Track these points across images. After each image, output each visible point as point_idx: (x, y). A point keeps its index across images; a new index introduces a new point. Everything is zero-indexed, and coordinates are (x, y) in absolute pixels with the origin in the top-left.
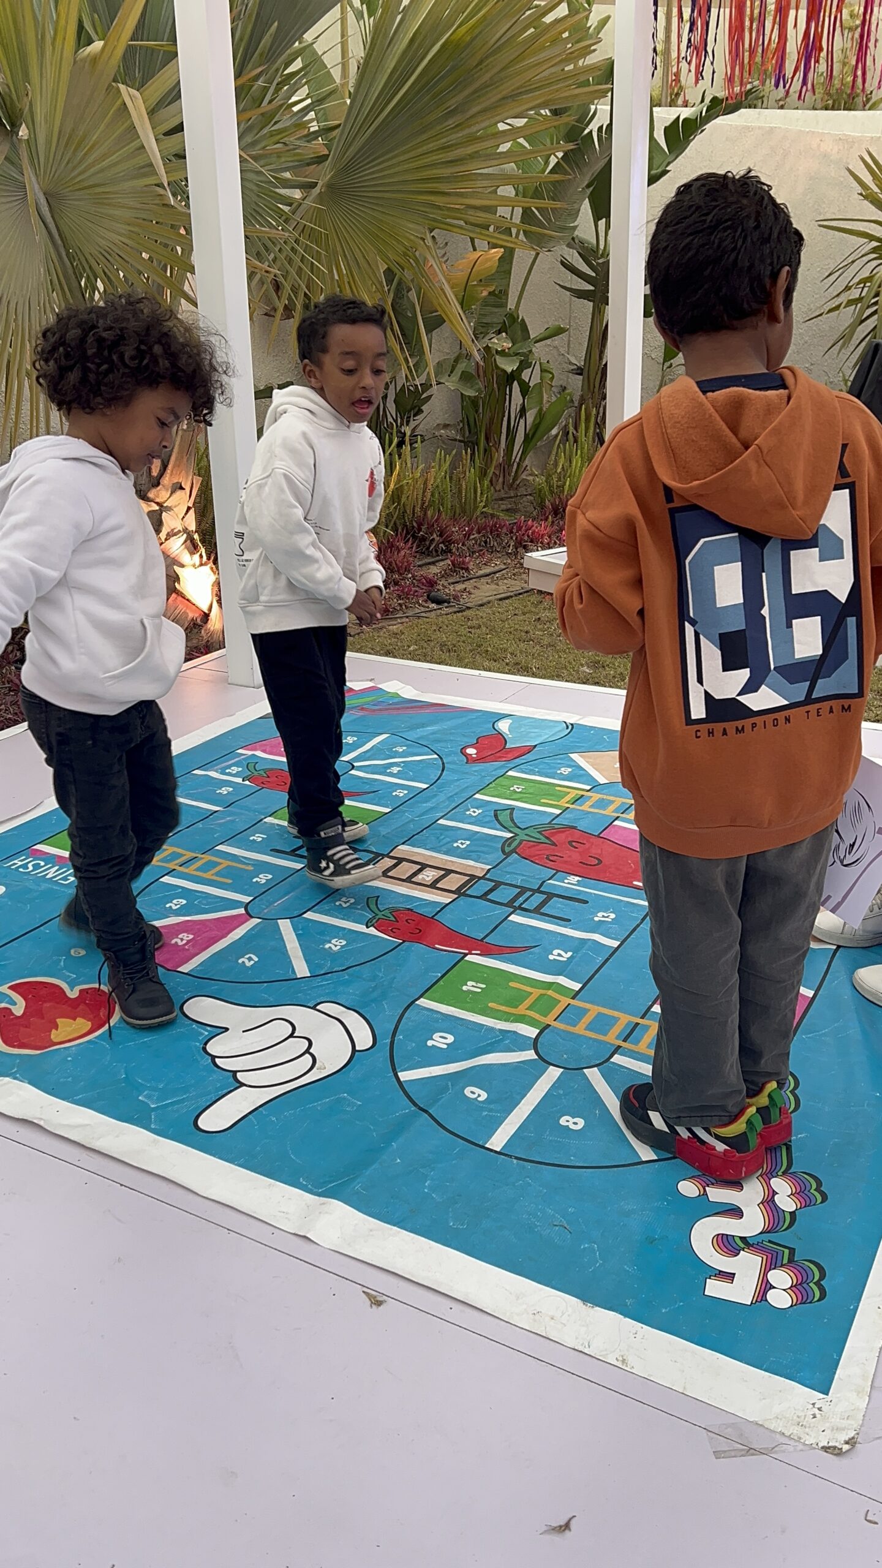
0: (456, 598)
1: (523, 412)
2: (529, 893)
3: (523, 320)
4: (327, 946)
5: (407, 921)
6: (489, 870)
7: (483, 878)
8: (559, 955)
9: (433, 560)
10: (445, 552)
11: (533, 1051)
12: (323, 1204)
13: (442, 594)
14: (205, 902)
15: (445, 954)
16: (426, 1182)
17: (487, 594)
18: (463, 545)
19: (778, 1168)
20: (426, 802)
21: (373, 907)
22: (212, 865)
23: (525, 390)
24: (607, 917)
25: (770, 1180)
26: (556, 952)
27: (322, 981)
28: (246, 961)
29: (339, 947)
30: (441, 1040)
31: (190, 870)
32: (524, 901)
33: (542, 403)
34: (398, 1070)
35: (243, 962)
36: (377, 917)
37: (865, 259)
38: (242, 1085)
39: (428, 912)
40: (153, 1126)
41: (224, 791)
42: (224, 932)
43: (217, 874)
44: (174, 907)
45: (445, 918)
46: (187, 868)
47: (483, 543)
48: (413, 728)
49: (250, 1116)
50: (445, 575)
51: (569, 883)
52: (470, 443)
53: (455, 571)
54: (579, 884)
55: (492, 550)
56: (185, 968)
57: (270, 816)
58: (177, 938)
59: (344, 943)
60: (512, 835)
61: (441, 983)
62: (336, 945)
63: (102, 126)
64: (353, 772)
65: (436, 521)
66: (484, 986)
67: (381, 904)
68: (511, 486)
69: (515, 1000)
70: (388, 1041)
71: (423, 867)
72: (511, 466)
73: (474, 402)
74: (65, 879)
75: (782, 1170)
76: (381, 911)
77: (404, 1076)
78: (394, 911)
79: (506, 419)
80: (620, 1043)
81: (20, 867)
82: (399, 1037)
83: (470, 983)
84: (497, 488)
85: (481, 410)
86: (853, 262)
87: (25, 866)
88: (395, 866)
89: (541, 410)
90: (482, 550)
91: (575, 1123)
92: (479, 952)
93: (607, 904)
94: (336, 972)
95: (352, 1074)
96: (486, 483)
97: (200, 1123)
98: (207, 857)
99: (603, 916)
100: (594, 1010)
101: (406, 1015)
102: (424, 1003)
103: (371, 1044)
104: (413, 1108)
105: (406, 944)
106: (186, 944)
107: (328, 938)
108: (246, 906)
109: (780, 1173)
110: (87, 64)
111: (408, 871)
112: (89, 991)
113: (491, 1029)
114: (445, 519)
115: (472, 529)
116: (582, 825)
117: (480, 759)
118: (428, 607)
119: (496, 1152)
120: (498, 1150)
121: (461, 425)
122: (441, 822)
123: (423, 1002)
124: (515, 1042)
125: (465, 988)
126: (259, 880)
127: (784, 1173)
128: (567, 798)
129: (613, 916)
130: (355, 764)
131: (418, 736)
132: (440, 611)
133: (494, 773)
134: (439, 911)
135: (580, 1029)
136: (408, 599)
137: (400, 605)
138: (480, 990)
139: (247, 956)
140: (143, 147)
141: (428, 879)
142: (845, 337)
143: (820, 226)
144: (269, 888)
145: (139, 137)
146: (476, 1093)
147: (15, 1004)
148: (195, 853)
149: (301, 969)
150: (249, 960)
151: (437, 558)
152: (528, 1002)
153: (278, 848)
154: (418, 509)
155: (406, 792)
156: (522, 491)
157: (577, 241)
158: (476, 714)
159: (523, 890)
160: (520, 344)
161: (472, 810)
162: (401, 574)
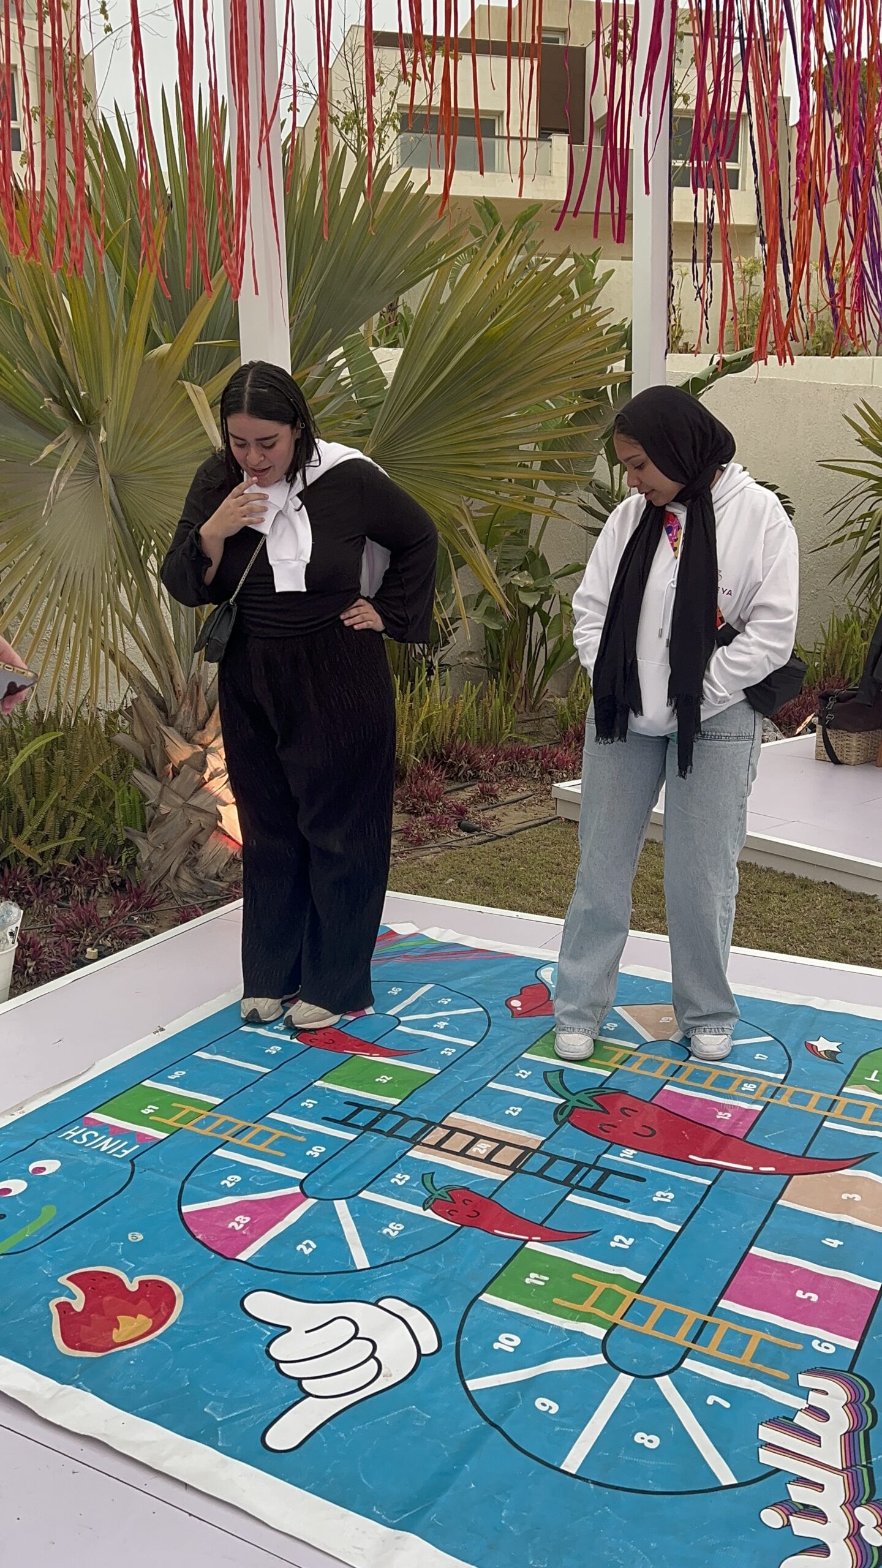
0: (486, 825)
1: (543, 640)
2: (585, 1169)
3: (543, 556)
4: (385, 1231)
5: (464, 1201)
6: (543, 1142)
7: (538, 1150)
8: (621, 1242)
9: (462, 786)
10: (473, 778)
11: (601, 1356)
12: (398, 1538)
13: (472, 823)
14: (259, 1178)
15: (503, 1240)
16: (502, 1512)
17: (516, 822)
18: (490, 771)
19: (861, 1496)
20: (474, 1062)
21: (428, 1184)
22: (263, 1136)
23: (545, 619)
24: (666, 1197)
25: (854, 1509)
26: (617, 1238)
27: (381, 1274)
28: (305, 1248)
29: (397, 1233)
30: (507, 1342)
31: (242, 1141)
32: (582, 1179)
33: (561, 632)
34: (465, 1378)
35: (302, 1249)
36: (434, 1197)
37: (865, 495)
38: (309, 1395)
39: (484, 1191)
40: (220, 1444)
41: (273, 1050)
42: (282, 1214)
43: (269, 1146)
44: (229, 1185)
45: (500, 1198)
46: (240, 1139)
47: (509, 769)
48: (457, 977)
49: (318, 1432)
50: (474, 802)
51: (624, 1157)
52: (494, 672)
53: (484, 798)
54: (635, 1158)
55: (518, 775)
56: (244, 1256)
57: (319, 1079)
58: (234, 1221)
59: (402, 1227)
60: (564, 1101)
61: (503, 1274)
62: (393, 1230)
63: (167, 417)
64: (400, 1028)
65: (464, 749)
66: (547, 1278)
67: (437, 1182)
68: (532, 708)
69: (581, 1293)
70: (454, 1343)
71: (477, 1138)
72: (532, 689)
73: (497, 633)
74: (119, 1152)
75: (866, 1498)
76: (437, 1190)
77: (473, 1385)
78: (450, 1190)
79: (527, 647)
80: (689, 1344)
81: (74, 1138)
82: (465, 1339)
83: (532, 1275)
84: (520, 711)
85: (503, 639)
86: (854, 497)
87: (79, 1137)
88: (448, 1137)
89: (561, 638)
90: (509, 776)
91: (651, 1441)
92: (539, 1238)
93: (665, 1183)
94: (395, 1261)
95: (419, 1382)
96: (510, 708)
97: (269, 1441)
98: (260, 1127)
99: (662, 1196)
100: (661, 1306)
101: (470, 1313)
102: (488, 1299)
103: (436, 1347)
104: (484, 1423)
105: (465, 1229)
106: (243, 1229)
107: (385, 1222)
108: (301, 1183)
109: (863, 1502)
110: (154, 365)
111: (461, 1143)
112: (149, 1284)
113: (558, 1329)
114: (473, 747)
115: (499, 757)
116: (634, 1089)
117: (526, 1013)
118: (459, 836)
119: (571, 1475)
120: (574, 1472)
121: (485, 652)
122: (492, 1085)
123: (486, 1297)
124: (584, 1345)
125: (527, 1281)
126: (312, 1153)
127: (868, 1501)
128: (616, 1058)
129: (671, 1196)
130: (402, 1019)
131: (462, 986)
132: (470, 839)
133: (540, 1028)
134: (496, 1191)
135: (648, 1329)
136: (440, 828)
137: (433, 834)
138: (543, 1283)
139: (305, 1243)
140: (205, 433)
141: (482, 1152)
142: (849, 567)
143: (820, 465)
144: (323, 1162)
145: (201, 425)
146: (545, 1405)
147: (74, 1297)
148: (246, 1121)
149: (361, 1260)
150: (307, 1247)
151: (466, 784)
152: (594, 1297)
153: (330, 1116)
154: (446, 737)
155: (454, 1050)
156: (544, 713)
157: (593, 485)
158: (519, 961)
159: (579, 1165)
160: (540, 579)
161: (521, 1071)
162: (432, 802)
